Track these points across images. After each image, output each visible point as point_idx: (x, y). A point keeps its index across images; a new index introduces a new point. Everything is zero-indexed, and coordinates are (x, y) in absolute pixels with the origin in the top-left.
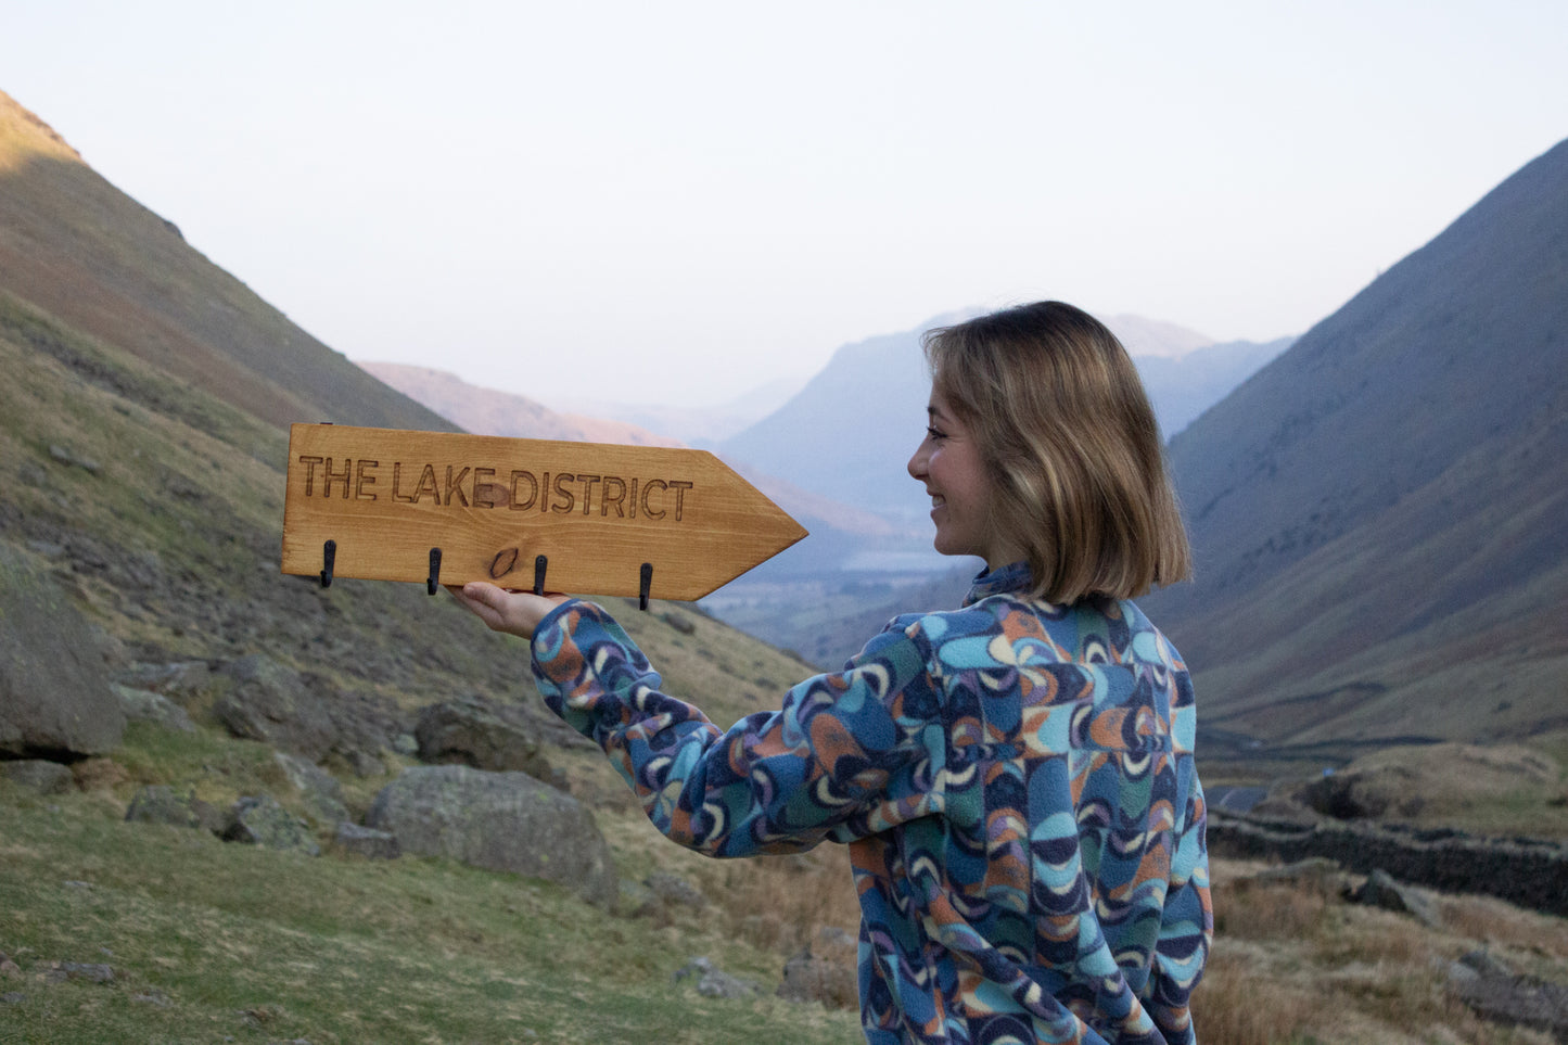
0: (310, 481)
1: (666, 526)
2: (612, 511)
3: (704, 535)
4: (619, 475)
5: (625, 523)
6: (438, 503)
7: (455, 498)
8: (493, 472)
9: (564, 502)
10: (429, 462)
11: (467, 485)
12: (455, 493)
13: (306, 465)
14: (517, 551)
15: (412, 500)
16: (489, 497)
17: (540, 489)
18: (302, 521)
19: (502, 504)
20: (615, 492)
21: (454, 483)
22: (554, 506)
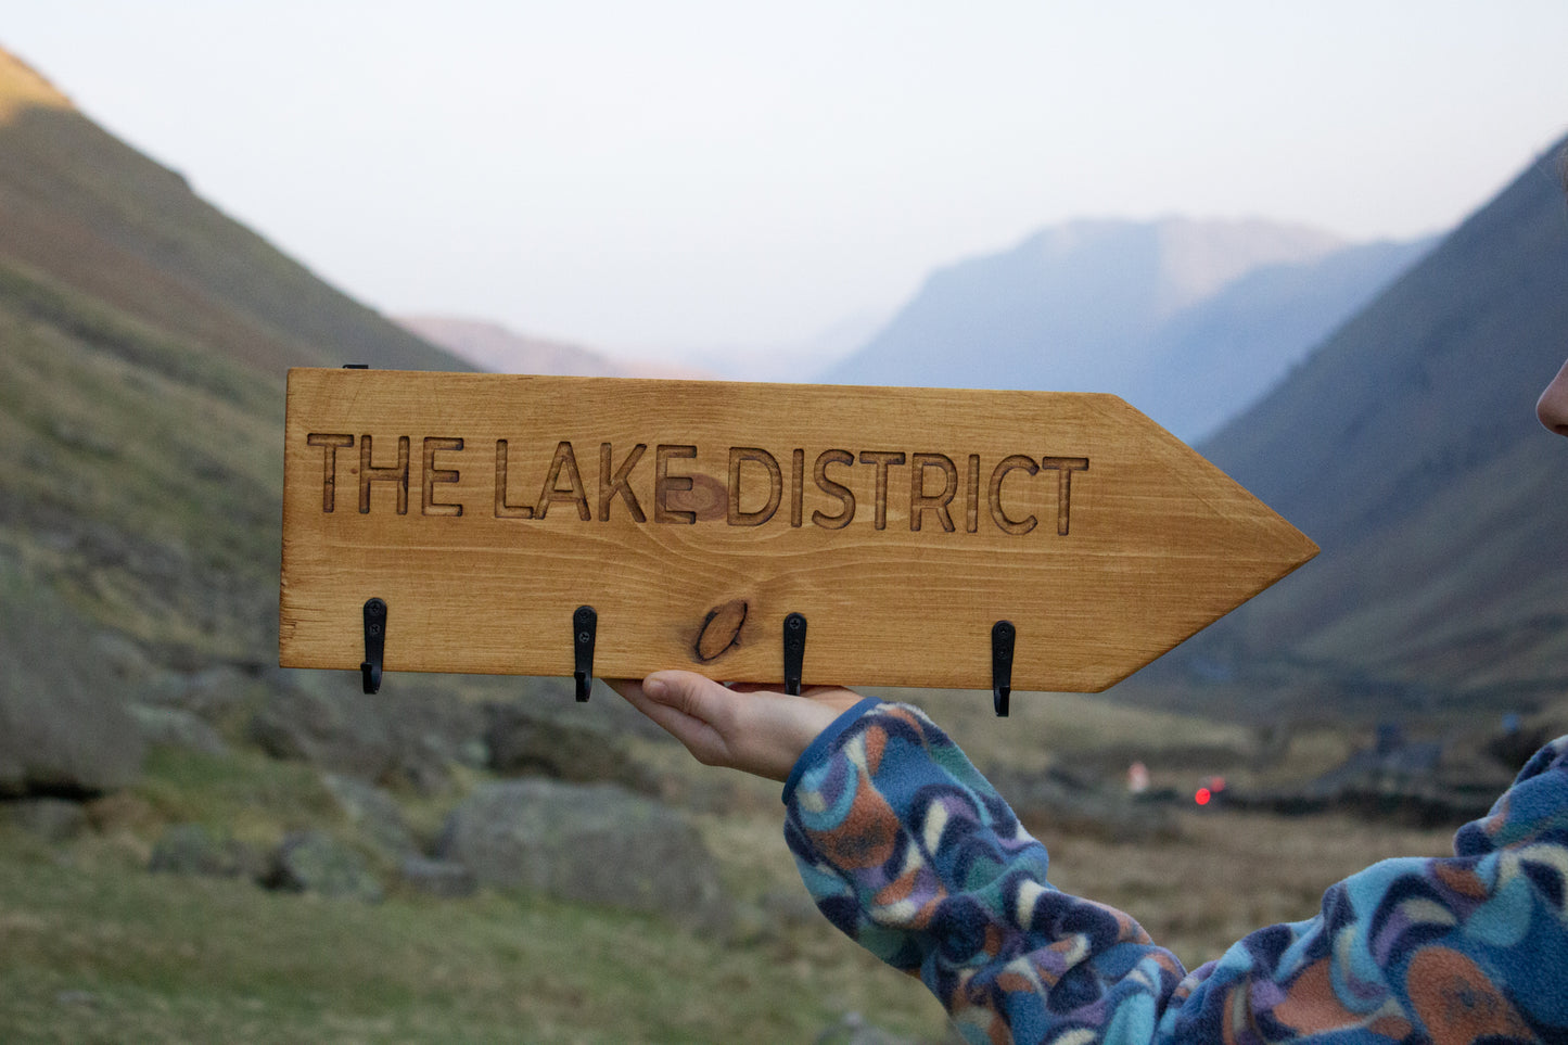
0: (330, 481)
1: (1041, 544)
2: (931, 522)
3: (1114, 561)
4: (942, 450)
5: (957, 543)
6: (587, 516)
7: (619, 506)
8: (692, 451)
9: (835, 505)
10: (566, 436)
11: (643, 480)
12: (619, 496)
13: (319, 451)
14: (746, 607)
15: (532, 512)
16: (686, 501)
17: (787, 482)
18: (318, 563)
19: (714, 517)
20: (936, 482)
21: (616, 477)
22: (817, 514)
